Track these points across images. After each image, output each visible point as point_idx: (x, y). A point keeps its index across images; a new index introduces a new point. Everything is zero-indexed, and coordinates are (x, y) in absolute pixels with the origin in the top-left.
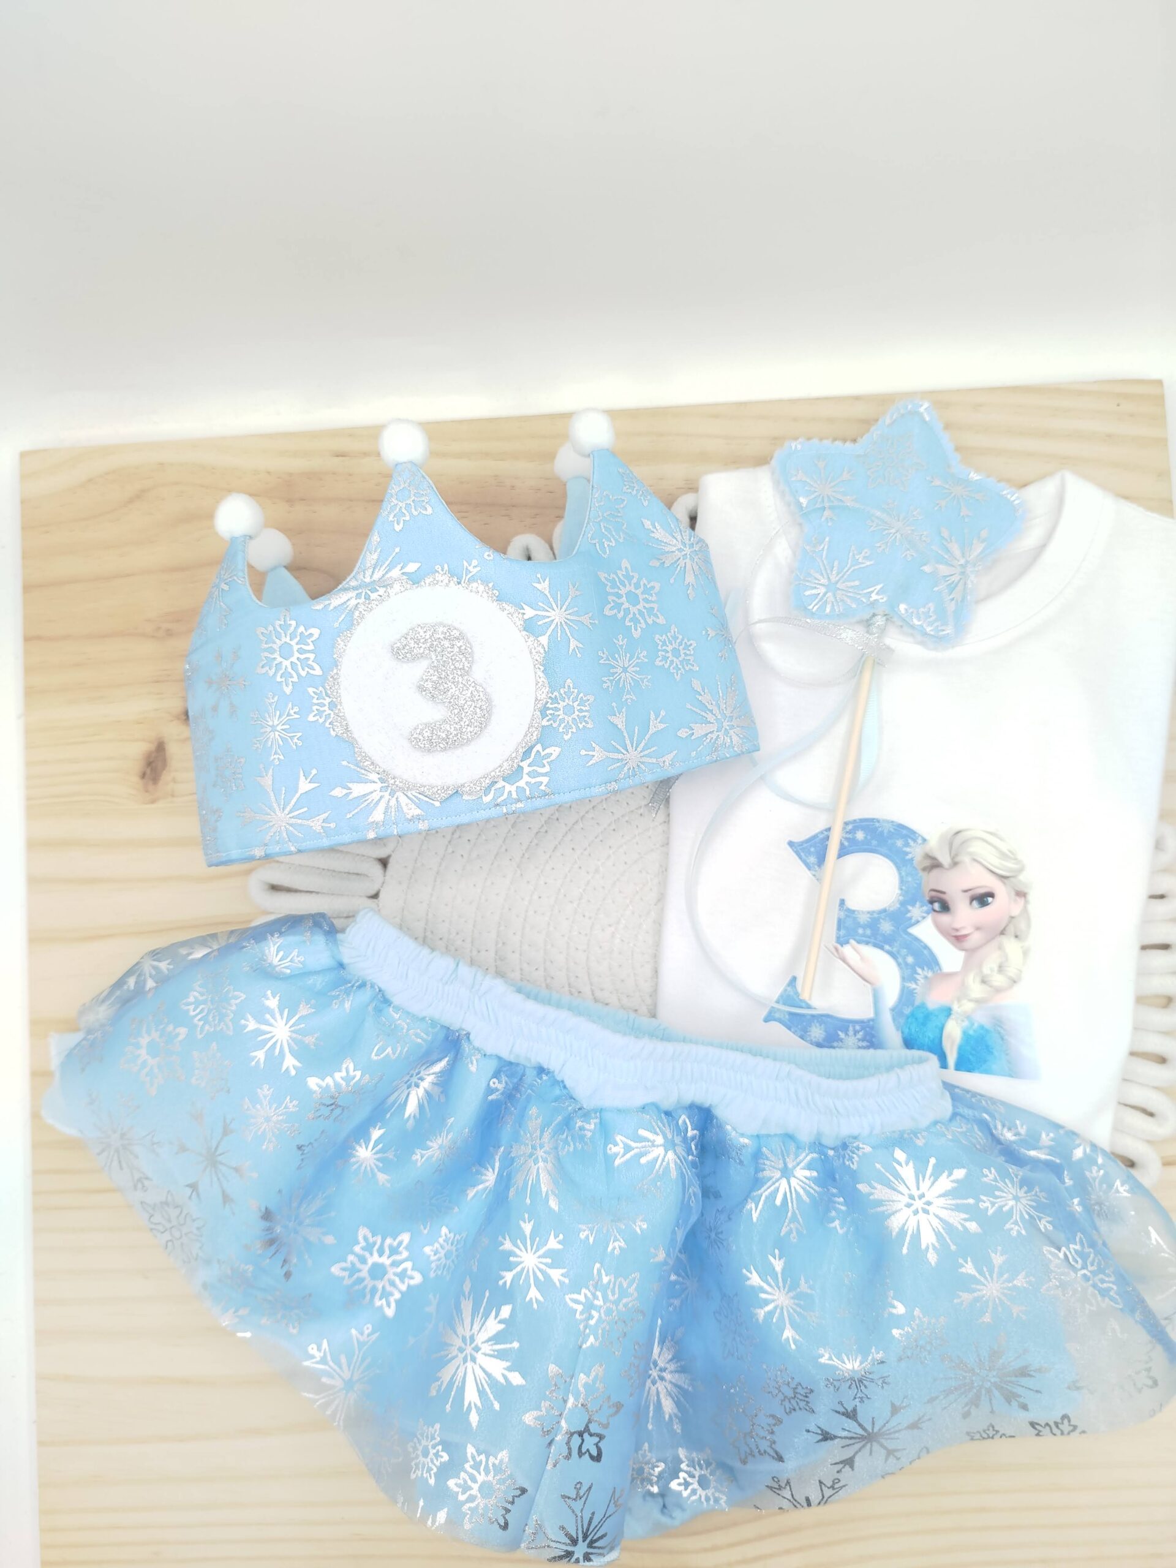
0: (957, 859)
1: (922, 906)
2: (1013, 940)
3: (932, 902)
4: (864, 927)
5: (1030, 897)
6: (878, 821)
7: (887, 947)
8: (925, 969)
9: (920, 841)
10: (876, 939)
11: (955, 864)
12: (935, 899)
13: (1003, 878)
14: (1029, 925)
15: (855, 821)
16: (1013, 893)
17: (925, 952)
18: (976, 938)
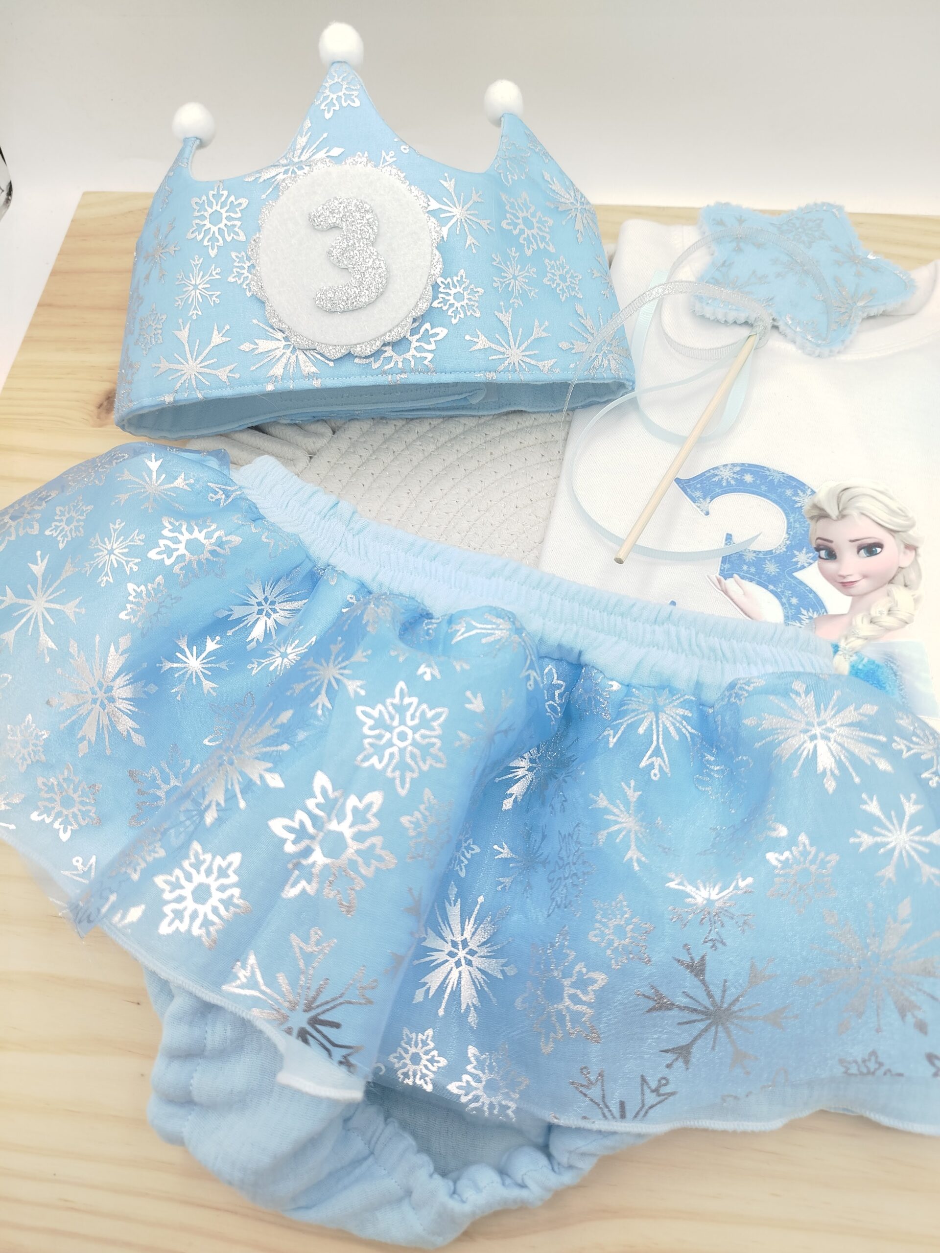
0: (845, 512)
1: (807, 553)
2: (902, 588)
3: (818, 549)
4: (749, 564)
5: (920, 551)
6: (768, 470)
7: (771, 587)
8: (811, 610)
9: (809, 492)
10: (760, 578)
11: (842, 516)
12: (821, 547)
13: (892, 532)
14: (920, 576)
15: (743, 464)
16: (902, 546)
17: (811, 596)
18: (863, 585)
